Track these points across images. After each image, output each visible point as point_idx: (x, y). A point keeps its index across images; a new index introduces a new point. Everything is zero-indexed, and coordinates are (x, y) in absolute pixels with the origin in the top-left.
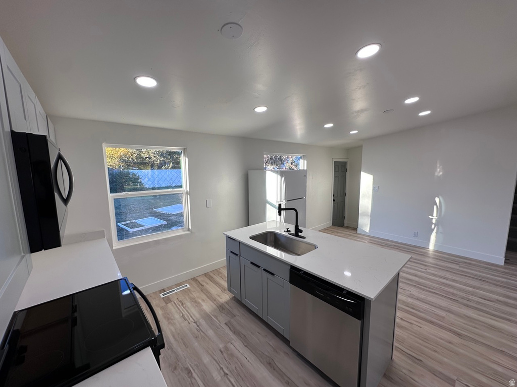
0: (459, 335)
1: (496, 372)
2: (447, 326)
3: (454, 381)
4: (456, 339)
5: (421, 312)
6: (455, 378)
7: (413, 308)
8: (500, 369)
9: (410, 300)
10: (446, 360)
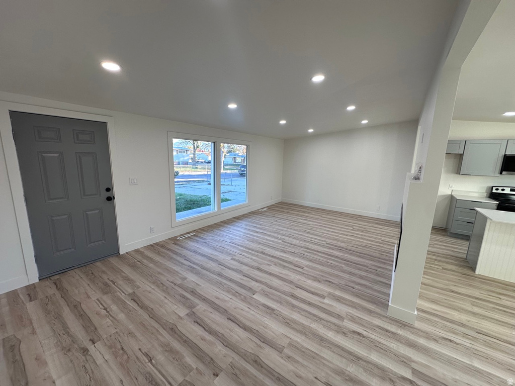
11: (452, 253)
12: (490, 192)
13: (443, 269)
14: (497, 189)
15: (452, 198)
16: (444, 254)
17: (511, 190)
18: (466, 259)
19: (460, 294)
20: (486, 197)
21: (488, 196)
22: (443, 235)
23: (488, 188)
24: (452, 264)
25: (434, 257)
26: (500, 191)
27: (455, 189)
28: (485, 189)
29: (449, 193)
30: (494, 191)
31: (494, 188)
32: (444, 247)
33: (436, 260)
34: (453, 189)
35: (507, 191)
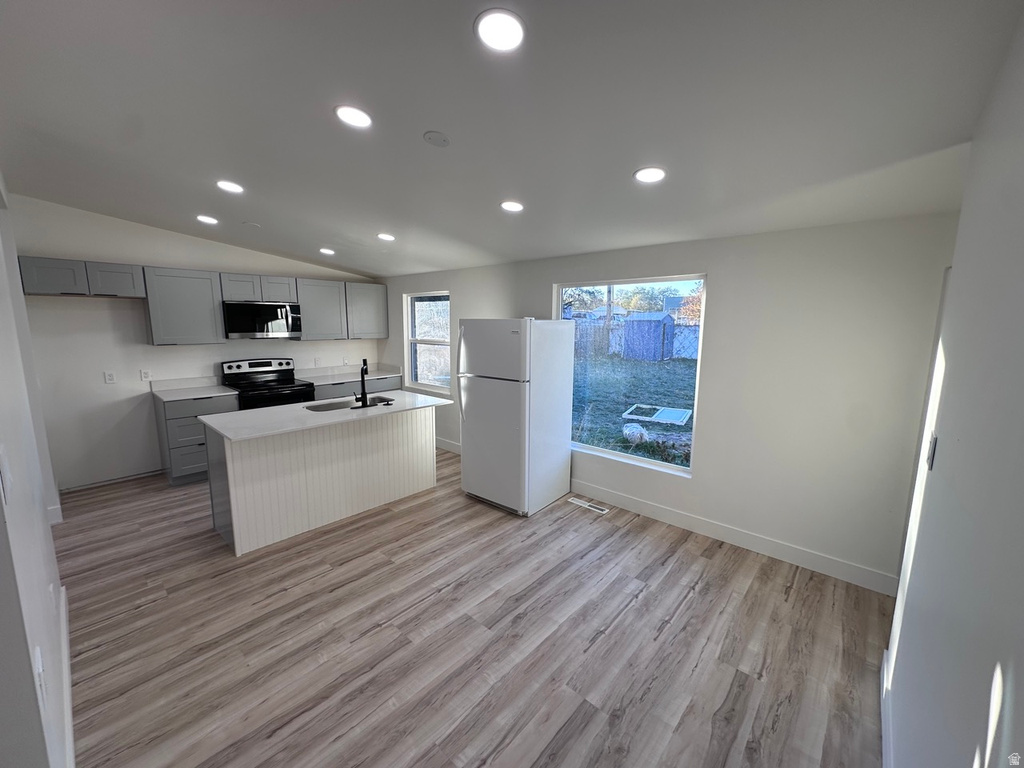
0: (202, 649)
1: (127, 647)
2: (229, 645)
3: (169, 593)
4: (200, 638)
5: (282, 624)
6: (170, 596)
7: (298, 617)
8: (123, 656)
9: (321, 626)
10: (192, 602)
11: (183, 531)
12: (221, 374)
13: (170, 591)
14: (230, 368)
15: (153, 399)
16: (167, 545)
17: (251, 365)
18: (213, 530)
19: (215, 643)
20: (218, 385)
21: (220, 382)
22: (161, 490)
23: (216, 366)
24: (189, 561)
25: (143, 569)
26: (235, 371)
27: (155, 379)
28: (212, 369)
29: (147, 389)
30: (227, 371)
31: (225, 366)
32: (165, 524)
33: (147, 575)
34: (150, 379)
35: (245, 368)
